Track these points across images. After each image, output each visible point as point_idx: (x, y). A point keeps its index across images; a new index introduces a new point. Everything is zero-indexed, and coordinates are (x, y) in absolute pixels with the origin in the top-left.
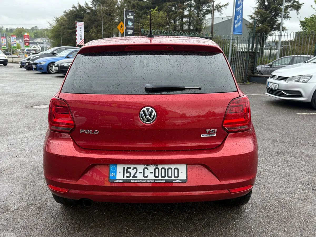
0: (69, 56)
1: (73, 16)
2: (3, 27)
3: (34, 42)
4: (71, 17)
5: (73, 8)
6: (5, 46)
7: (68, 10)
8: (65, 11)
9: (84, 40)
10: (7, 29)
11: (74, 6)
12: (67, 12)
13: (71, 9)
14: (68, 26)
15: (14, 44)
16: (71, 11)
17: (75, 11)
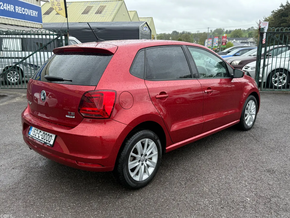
0: (236, 55)
1: (279, 15)
2: (224, 29)
3: (246, 41)
4: (277, 16)
5: (280, 7)
6: (210, 46)
7: (277, 10)
8: (274, 11)
9: (265, 40)
10: (227, 31)
11: (282, 5)
12: (275, 11)
13: (280, 8)
14: (272, 25)
15: (216, 44)
16: (279, 10)
17: (283, 10)
